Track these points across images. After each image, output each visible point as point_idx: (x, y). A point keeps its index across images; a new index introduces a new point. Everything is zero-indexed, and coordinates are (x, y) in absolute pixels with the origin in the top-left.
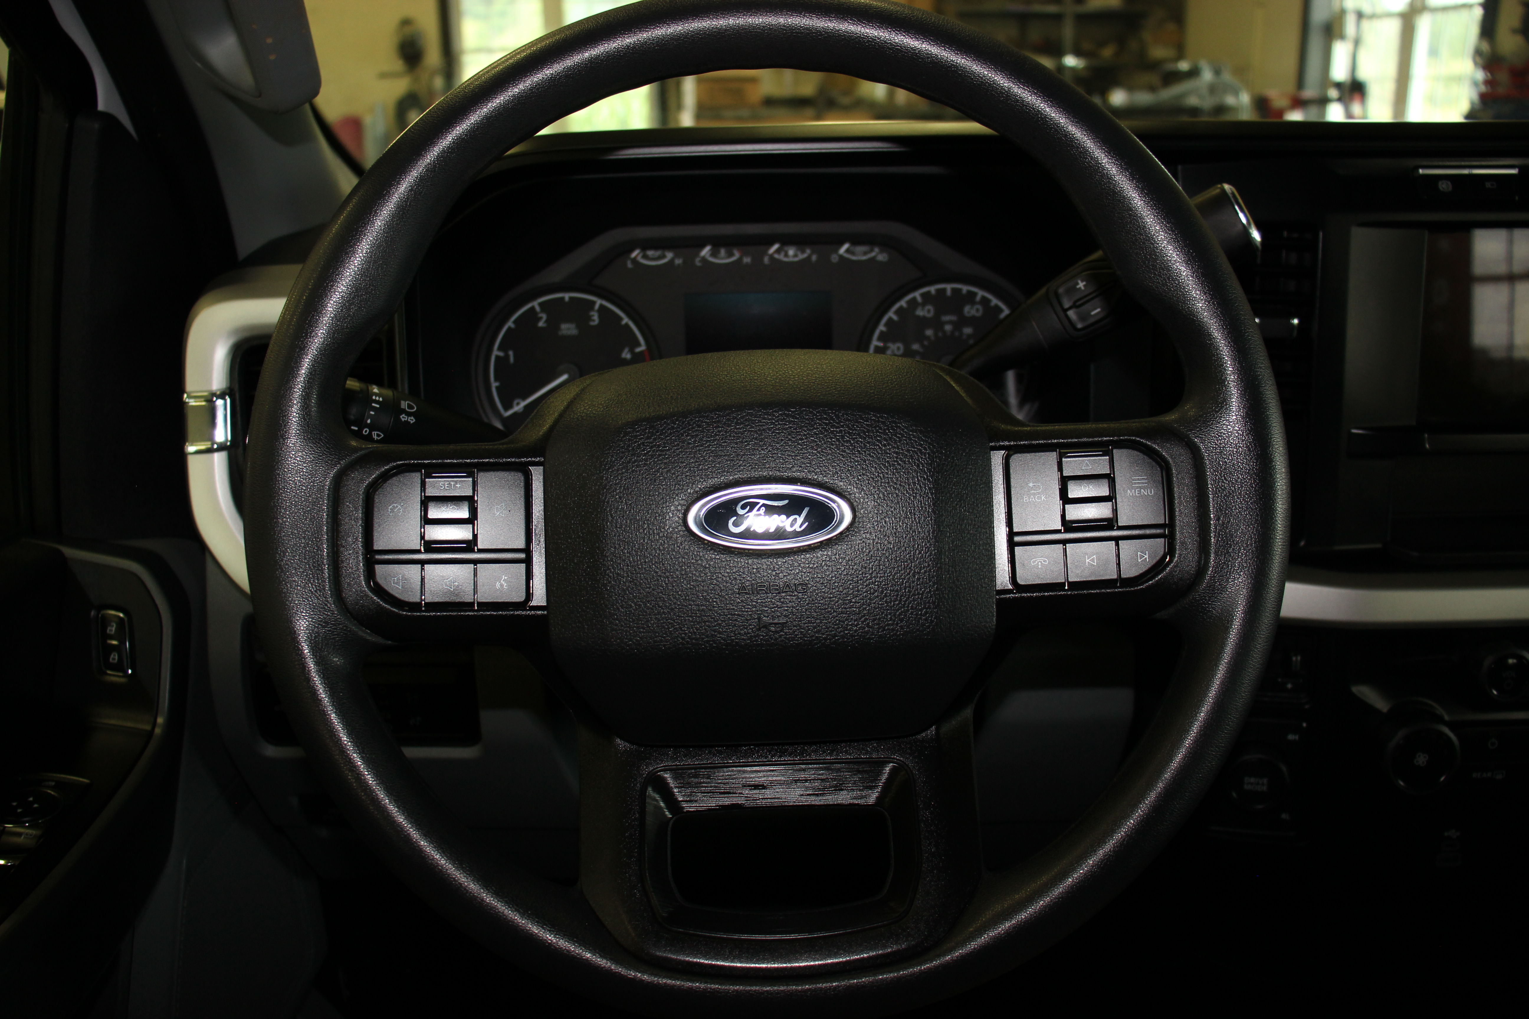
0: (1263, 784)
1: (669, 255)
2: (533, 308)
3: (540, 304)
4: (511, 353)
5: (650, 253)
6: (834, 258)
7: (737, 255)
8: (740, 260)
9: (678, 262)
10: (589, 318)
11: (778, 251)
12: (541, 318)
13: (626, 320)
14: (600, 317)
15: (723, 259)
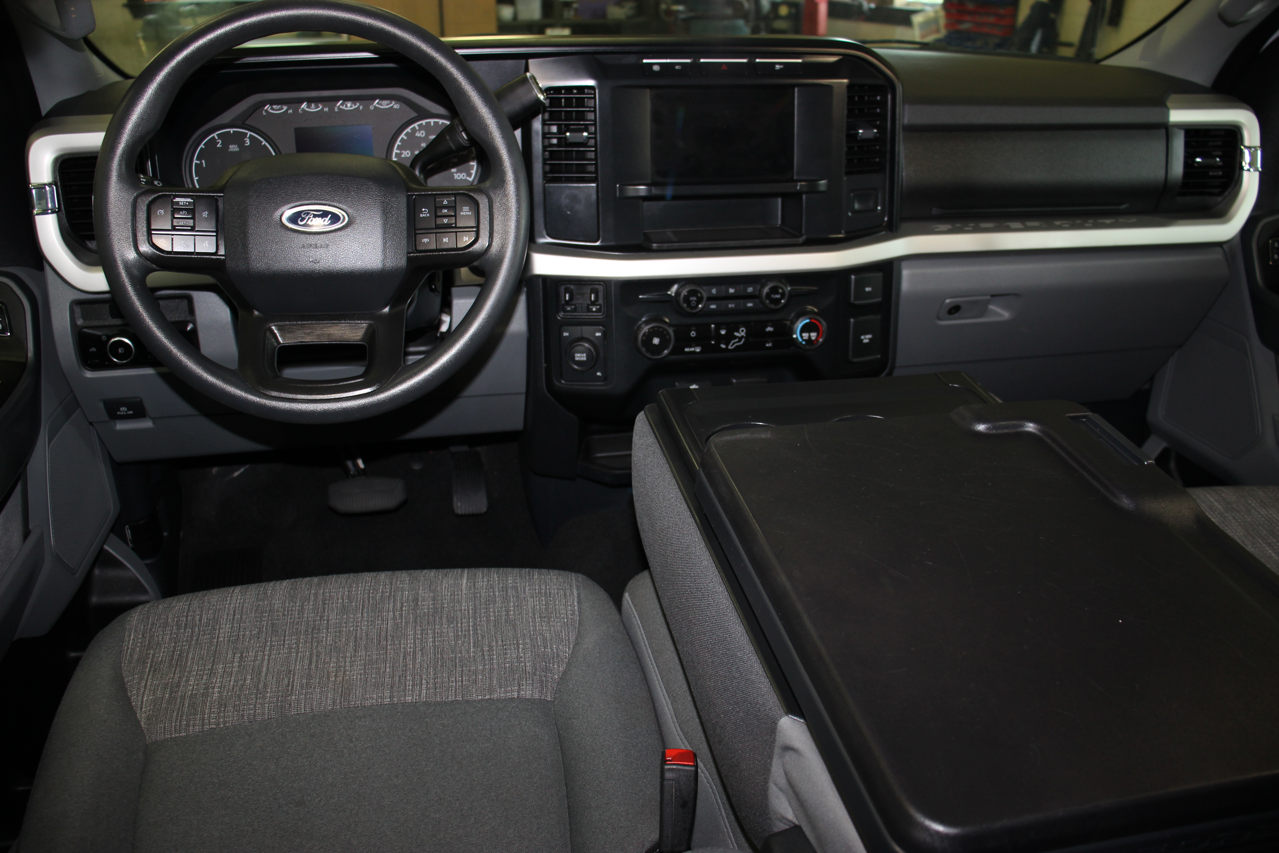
0: (584, 357)
1: (285, 108)
2: (214, 137)
3: (217, 135)
4: (203, 161)
5: (275, 107)
6: (372, 108)
7: (321, 107)
8: (322, 109)
9: (290, 111)
10: (244, 142)
11: (342, 104)
12: (219, 142)
13: (264, 143)
14: (250, 141)
15: (313, 109)
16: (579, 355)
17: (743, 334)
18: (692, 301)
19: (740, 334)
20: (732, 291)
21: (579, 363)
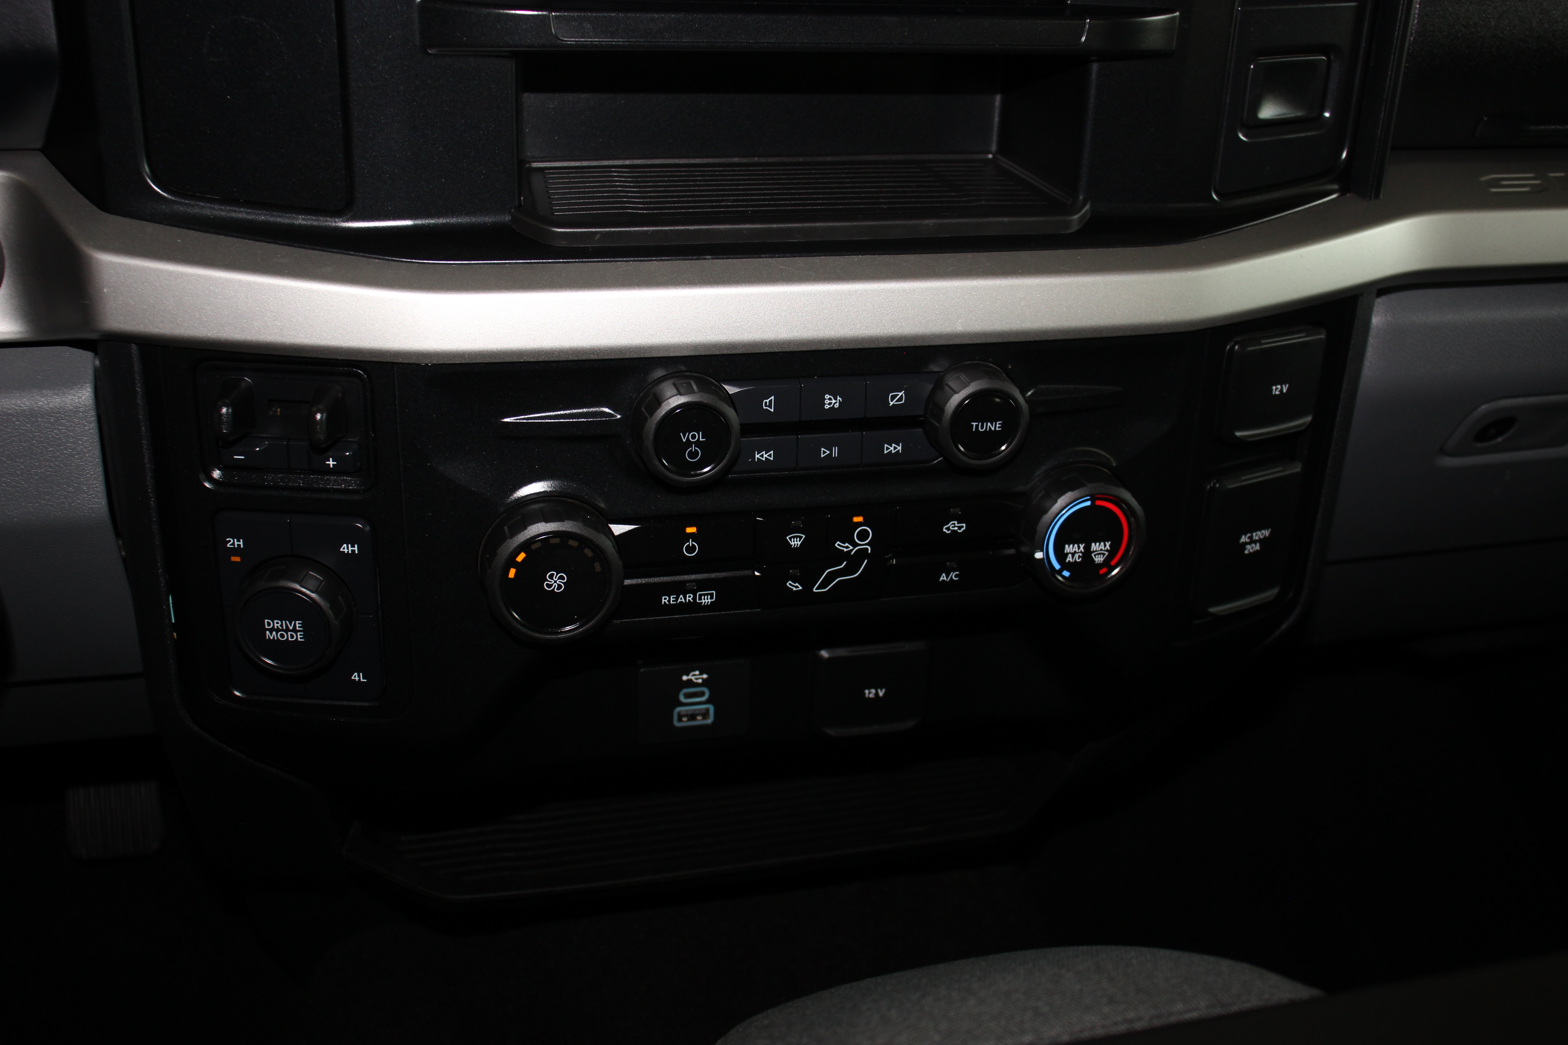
0: (296, 630)
16: (277, 624)
17: (864, 545)
18: (689, 443)
19: (855, 545)
20: (831, 402)
21: (277, 649)
